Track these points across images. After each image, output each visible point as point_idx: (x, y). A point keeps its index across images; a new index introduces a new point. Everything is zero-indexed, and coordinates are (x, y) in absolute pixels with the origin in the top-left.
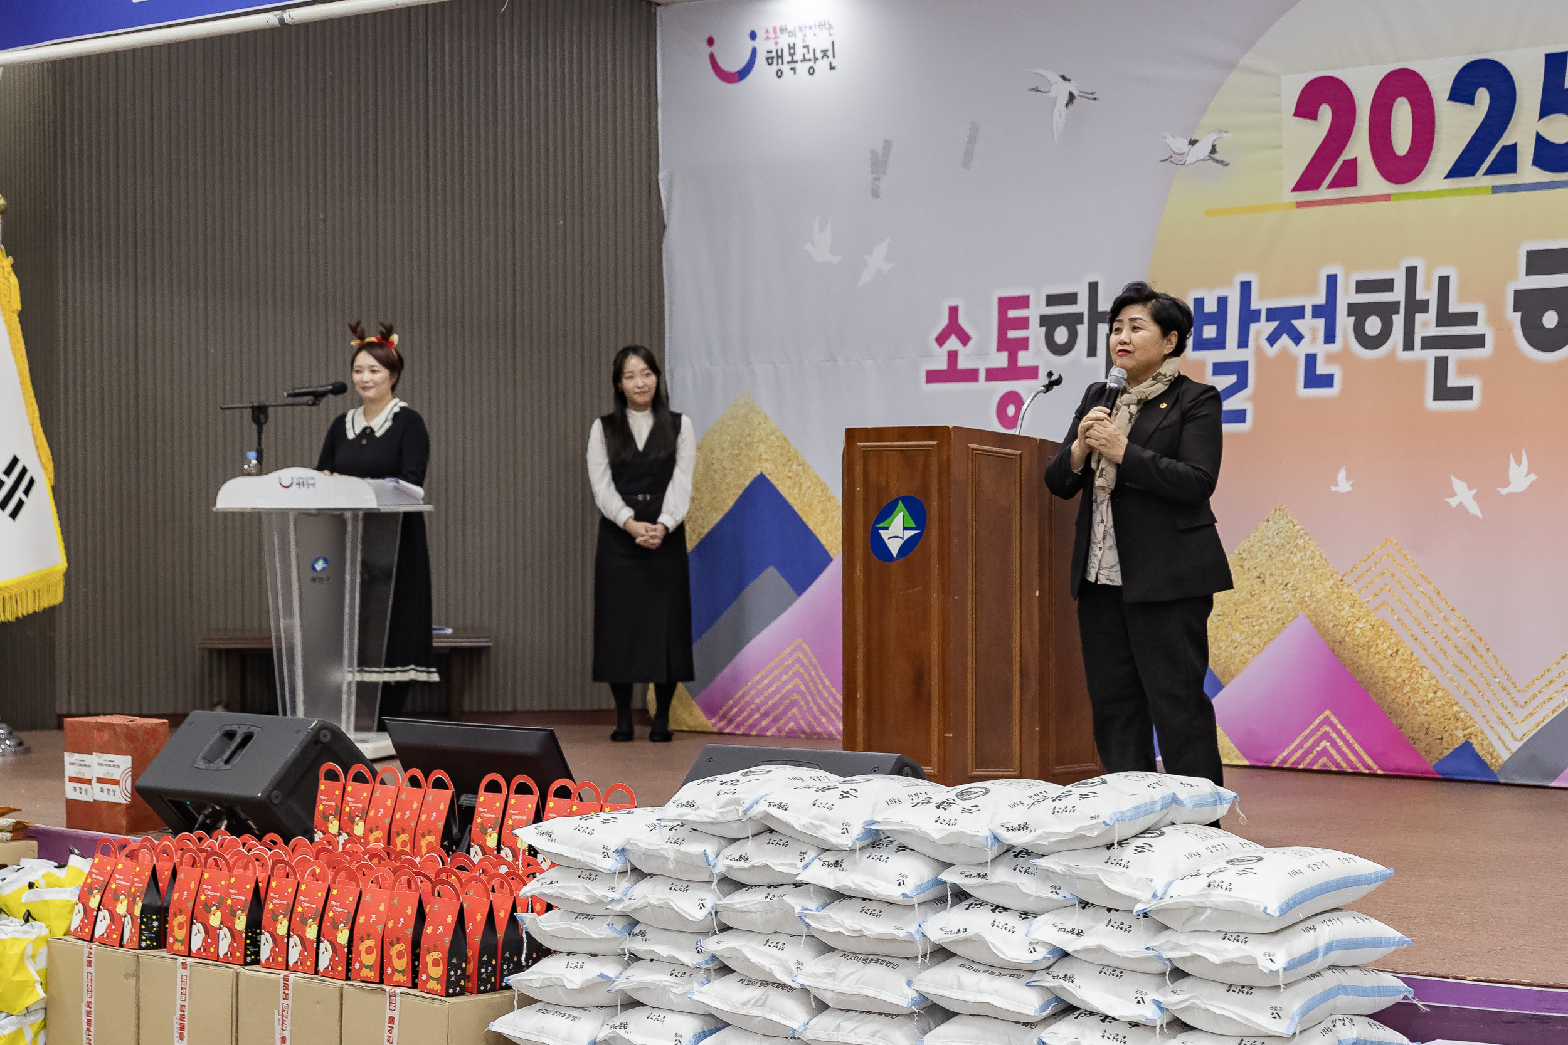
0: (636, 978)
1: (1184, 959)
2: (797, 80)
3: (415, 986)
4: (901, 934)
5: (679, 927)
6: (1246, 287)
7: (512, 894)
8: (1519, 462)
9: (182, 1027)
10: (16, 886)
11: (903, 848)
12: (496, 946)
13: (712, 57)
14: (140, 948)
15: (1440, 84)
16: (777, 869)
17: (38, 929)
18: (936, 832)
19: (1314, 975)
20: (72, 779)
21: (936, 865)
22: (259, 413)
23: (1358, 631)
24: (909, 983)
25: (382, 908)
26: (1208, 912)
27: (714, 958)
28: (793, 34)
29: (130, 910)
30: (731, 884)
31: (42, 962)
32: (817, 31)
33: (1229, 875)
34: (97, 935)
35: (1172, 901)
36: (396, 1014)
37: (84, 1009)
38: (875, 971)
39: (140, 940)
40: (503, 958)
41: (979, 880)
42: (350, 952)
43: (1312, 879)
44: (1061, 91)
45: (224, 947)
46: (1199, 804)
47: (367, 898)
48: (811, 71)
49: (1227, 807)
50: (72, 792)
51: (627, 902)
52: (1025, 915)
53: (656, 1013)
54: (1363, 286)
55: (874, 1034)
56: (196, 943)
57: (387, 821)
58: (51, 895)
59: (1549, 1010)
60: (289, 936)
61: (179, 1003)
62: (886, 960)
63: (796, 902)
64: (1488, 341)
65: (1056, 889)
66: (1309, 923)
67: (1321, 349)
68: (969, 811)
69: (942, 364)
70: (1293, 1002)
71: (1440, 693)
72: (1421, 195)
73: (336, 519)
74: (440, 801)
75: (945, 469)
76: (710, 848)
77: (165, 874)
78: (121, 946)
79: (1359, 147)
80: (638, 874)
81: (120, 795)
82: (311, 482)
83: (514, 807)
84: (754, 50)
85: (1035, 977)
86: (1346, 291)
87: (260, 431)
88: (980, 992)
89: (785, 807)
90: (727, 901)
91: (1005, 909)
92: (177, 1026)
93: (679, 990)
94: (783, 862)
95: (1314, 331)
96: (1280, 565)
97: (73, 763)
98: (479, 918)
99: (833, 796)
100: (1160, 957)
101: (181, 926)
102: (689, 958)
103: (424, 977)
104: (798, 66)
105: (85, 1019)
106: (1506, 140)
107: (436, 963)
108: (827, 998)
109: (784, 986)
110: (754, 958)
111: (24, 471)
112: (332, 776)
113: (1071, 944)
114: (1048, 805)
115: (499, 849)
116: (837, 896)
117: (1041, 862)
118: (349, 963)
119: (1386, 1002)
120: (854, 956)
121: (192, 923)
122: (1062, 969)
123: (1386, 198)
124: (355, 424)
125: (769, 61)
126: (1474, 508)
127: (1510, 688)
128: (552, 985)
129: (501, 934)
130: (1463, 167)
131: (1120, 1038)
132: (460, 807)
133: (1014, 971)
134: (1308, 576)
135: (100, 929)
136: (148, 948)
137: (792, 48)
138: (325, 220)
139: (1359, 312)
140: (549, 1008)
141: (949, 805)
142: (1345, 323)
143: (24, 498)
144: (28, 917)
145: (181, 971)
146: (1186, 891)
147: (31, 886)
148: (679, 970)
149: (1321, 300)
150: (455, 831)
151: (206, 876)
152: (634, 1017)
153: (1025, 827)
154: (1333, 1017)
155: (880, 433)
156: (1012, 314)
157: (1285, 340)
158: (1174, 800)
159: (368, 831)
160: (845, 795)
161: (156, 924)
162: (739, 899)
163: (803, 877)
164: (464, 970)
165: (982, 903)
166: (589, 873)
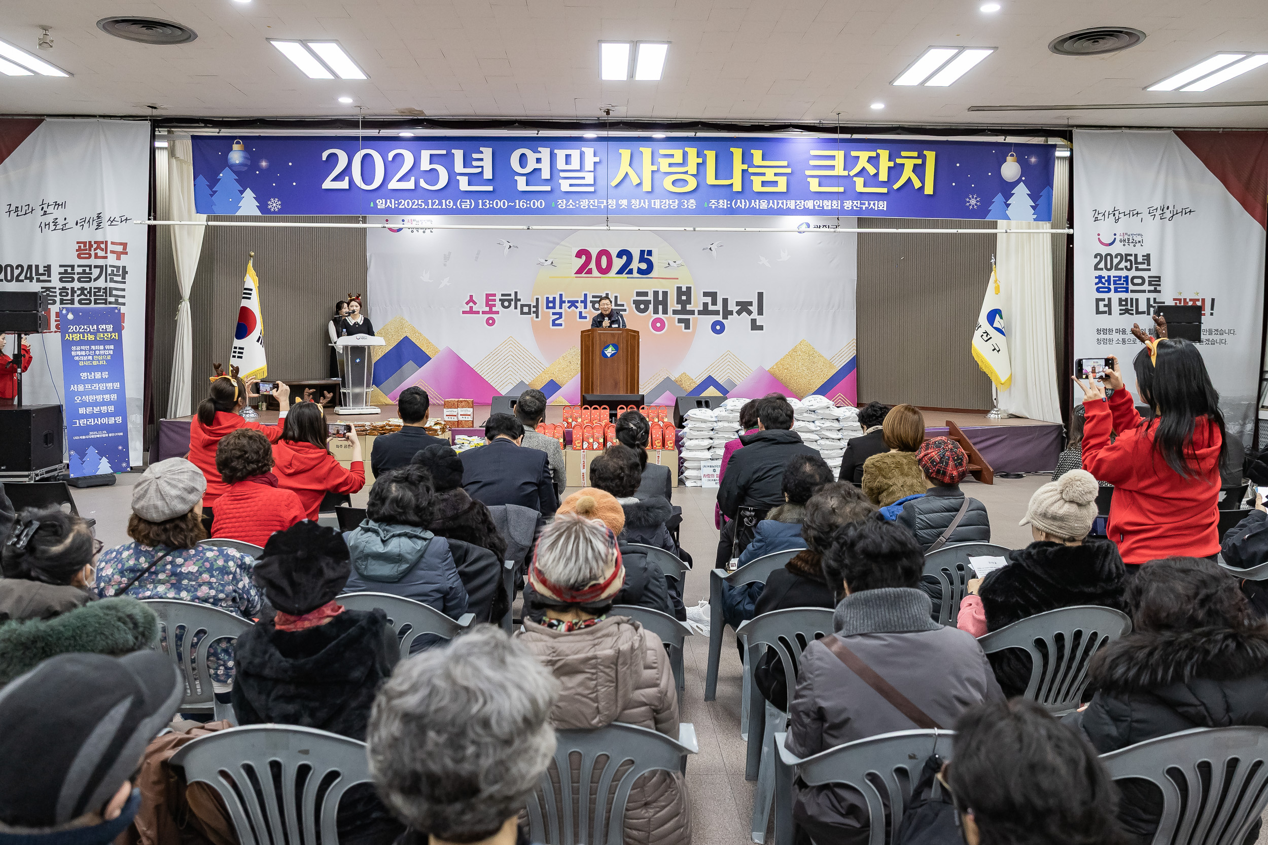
6: (561, 295)
20: (447, 415)
44: (507, 245)
48: (424, 232)
50: (447, 419)
56: (585, 446)
72: (609, 278)
79: (593, 265)
81: (470, 418)
82: (366, 338)
86: (590, 298)
97: (448, 411)
106: (630, 267)
121: (582, 442)
123: (600, 277)
130: (620, 272)
142: (589, 305)
149: (583, 299)
157: (573, 308)
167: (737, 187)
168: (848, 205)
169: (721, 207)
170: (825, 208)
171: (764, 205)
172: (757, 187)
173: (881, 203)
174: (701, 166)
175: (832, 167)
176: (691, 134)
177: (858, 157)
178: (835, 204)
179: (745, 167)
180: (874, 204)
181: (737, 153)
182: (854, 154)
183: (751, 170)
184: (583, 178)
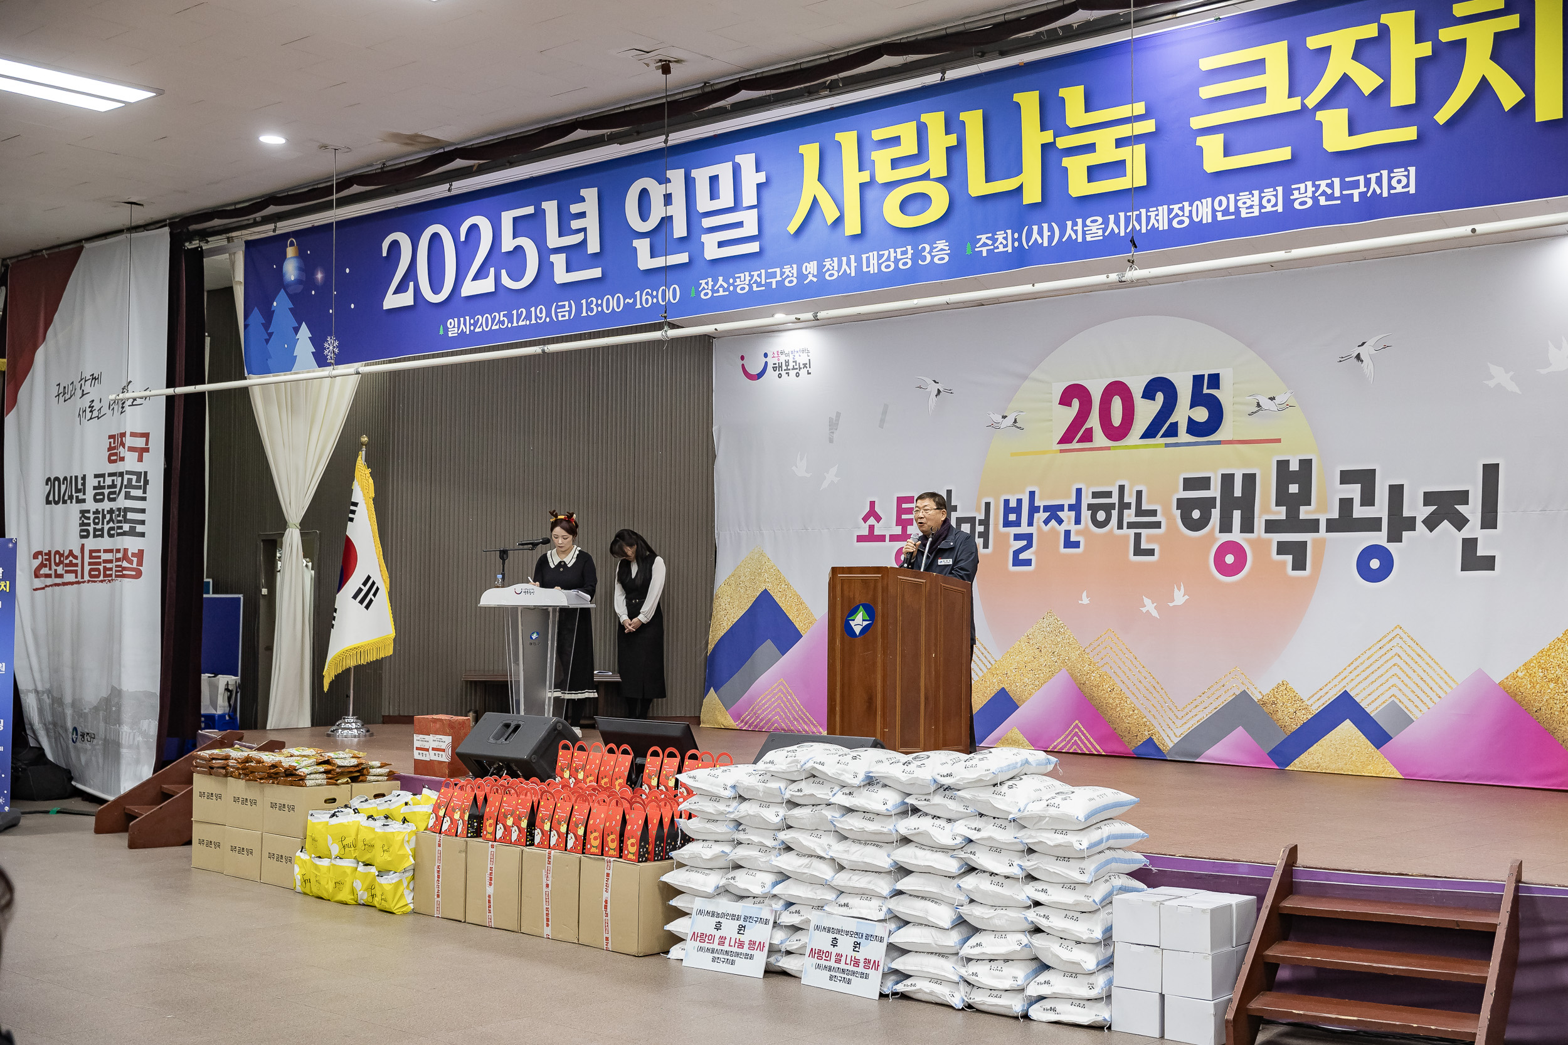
0: (740, 853)
1: (1034, 843)
2: (789, 380)
3: (621, 857)
4: (885, 830)
5: (763, 826)
6: (1032, 494)
7: (672, 809)
8: (1179, 589)
9: (491, 879)
10: (397, 804)
11: (885, 786)
12: (664, 836)
13: (743, 365)
14: (468, 837)
15: (1137, 389)
16: (818, 796)
17: (410, 827)
18: (904, 778)
19: (1100, 852)
20: (418, 749)
21: (903, 794)
22: (504, 554)
23: (1093, 678)
24: (889, 856)
25: (603, 816)
26: (1047, 819)
27: (783, 842)
28: (787, 355)
29: (462, 817)
30: (792, 804)
31: (413, 845)
32: (801, 354)
33: (1058, 800)
34: (443, 830)
35: (1028, 813)
36: (610, 872)
37: (436, 869)
38: (870, 849)
39: (468, 833)
40: (667, 843)
41: (926, 802)
42: (585, 839)
43: (1100, 802)
44: (934, 388)
45: (514, 837)
46: (1039, 764)
47: (594, 811)
48: (798, 375)
49: (1053, 766)
50: (417, 755)
51: (736, 813)
52: (949, 820)
53: (751, 872)
54: (1096, 495)
55: (870, 882)
56: (499, 834)
57: (597, 771)
58: (417, 809)
59: (1218, 872)
60: (551, 831)
61: (489, 866)
62: (877, 844)
63: (828, 813)
64: (1163, 525)
65: (967, 807)
66: (1098, 825)
67: (1073, 528)
68: (920, 767)
69: (866, 532)
70: (1091, 866)
71: (1136, 712)
72: (1127, 447)
73: (543, 612)
74: (624, 762)
75: (885, 590)
76: (782, 785)
77: (481, 799)
78: (456, 836)
79: (1094, 421)
80: (742, 799)
81: (445, 757)
82: (532, 591)
83: (666, 764)
84: (766, 363)
85: (955, 853)
86: (1087, 497)
87: (504, 564)
88: (926, 860)
89: (823, 764)
90: (790, 813)
91: (939, 817)
92: (488, 878)
93: (764, 860)
94: (821, 793)
95: (1069, 518)
96: (1050, 642)
97: (418, 740)
98: (655, 821)
99: (848, 759)
100: (1021, 842)
101: (490, 825)
102: (770, 843)
103: (626, 852)
104: (791, 372)
105: (436, 875)
106: (1172, 420)
107: (633, 845)
108: (844, 864)
109: (821, 858)
110: (805, 843)
111: (374, 583)
112: (566, 747)
113: (974, 835)
114: (963, 764)
115: (658, 786)
116: (849, 810)
117: (959, 793)
118: (584, 845)
119: (1135, 867)
120: (860, 842)
121: (497, 824)
122: (970, 848)
123: (1108, 448)
124: (554, 560)
125: (774, 369)
126: (1155, 613)
127: (1174, 709)
128: (694, 857)
129: (666, 830)
130: (1150, 433)
131: (1000, 884)
132: (636, 764)
133: (944, 849)
134: (1067, 648)
135: (445, 827)
136: (471, 837)
137: (787, 362)
138: (533, 450)
139: (1094, 509)
140: (692, 869)
141: (909, 763)
142: (1086, 514)
143: (373, 598)
144: (404, 820)
145: (491, 849)
146: (1036, 808)
147: (406, 804)
148: (764, 849)
149: (1073, 502)
150: (634, 777)
151: (505, 799)
152: (738, 873)
153: (951, 775)
154: (1109, 874)
155: (850, 570)
156: (904, 506)
157: (1053, 522)
158: (1027, 762)
159: (586, 777)
160: (854, 758)
161: (476, 824)
162: (797, 812)
163: (833, 800)
164: (647, 848)
165: (927, 814)
166: (715, 798)
167: (1032, 195)
168: (1304, 194)
169: (1001, 249)
170: (1243, 215)
171: (1094, 229)
172: (1079, 185)
173: (1399, 173)
174: (955, 154)
175: (1259, 94)
176: (934, 78)
177: (1327, 50)
178: (1272, 200)
179: (1048, 137)
180: (1379, 181)
181: (1029, 102)
182: (1314, 42)
183: (1063, 142)
184: (740, 225)
